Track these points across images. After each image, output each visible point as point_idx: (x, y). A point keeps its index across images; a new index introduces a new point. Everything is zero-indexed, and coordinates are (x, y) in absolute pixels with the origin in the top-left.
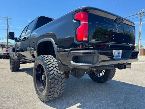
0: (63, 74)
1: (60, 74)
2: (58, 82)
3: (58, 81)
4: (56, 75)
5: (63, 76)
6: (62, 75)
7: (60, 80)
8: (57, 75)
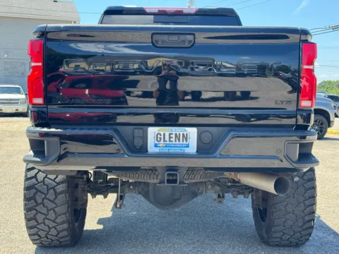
0: (62, 182)
1: (54, 180)
2: (45, 201)
3: (45, 198)
4: (40, 181)
5: (60, 188)
6: (58, 184)
7: (51, 195)
8: (43, 181)
